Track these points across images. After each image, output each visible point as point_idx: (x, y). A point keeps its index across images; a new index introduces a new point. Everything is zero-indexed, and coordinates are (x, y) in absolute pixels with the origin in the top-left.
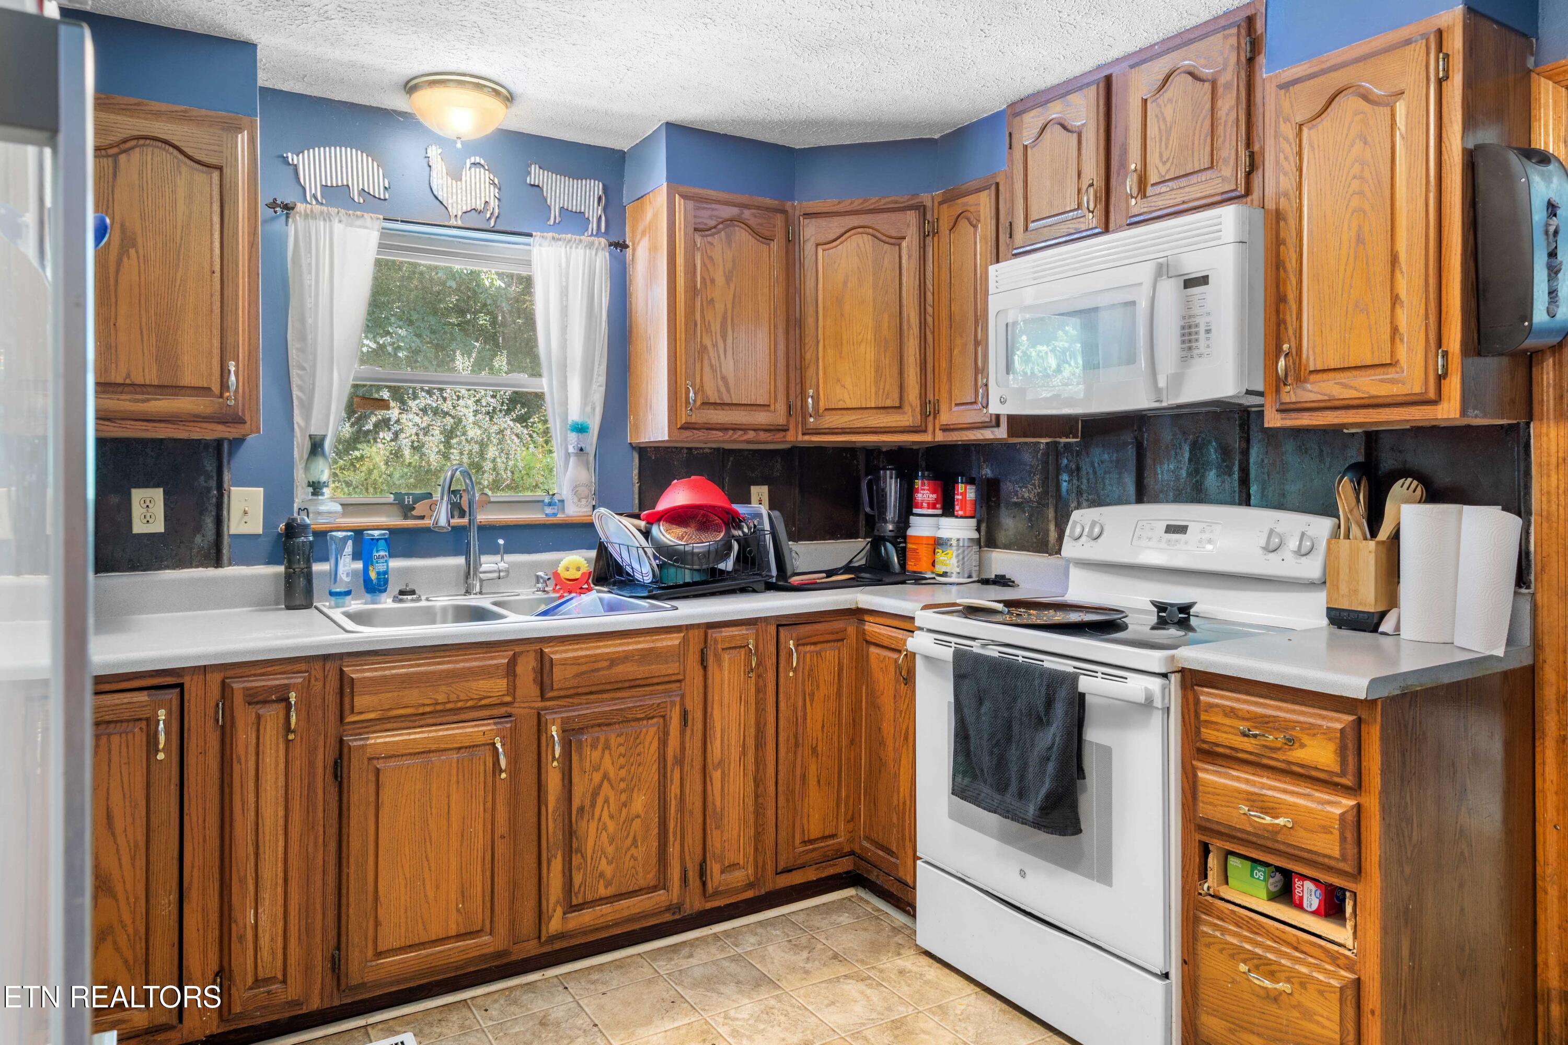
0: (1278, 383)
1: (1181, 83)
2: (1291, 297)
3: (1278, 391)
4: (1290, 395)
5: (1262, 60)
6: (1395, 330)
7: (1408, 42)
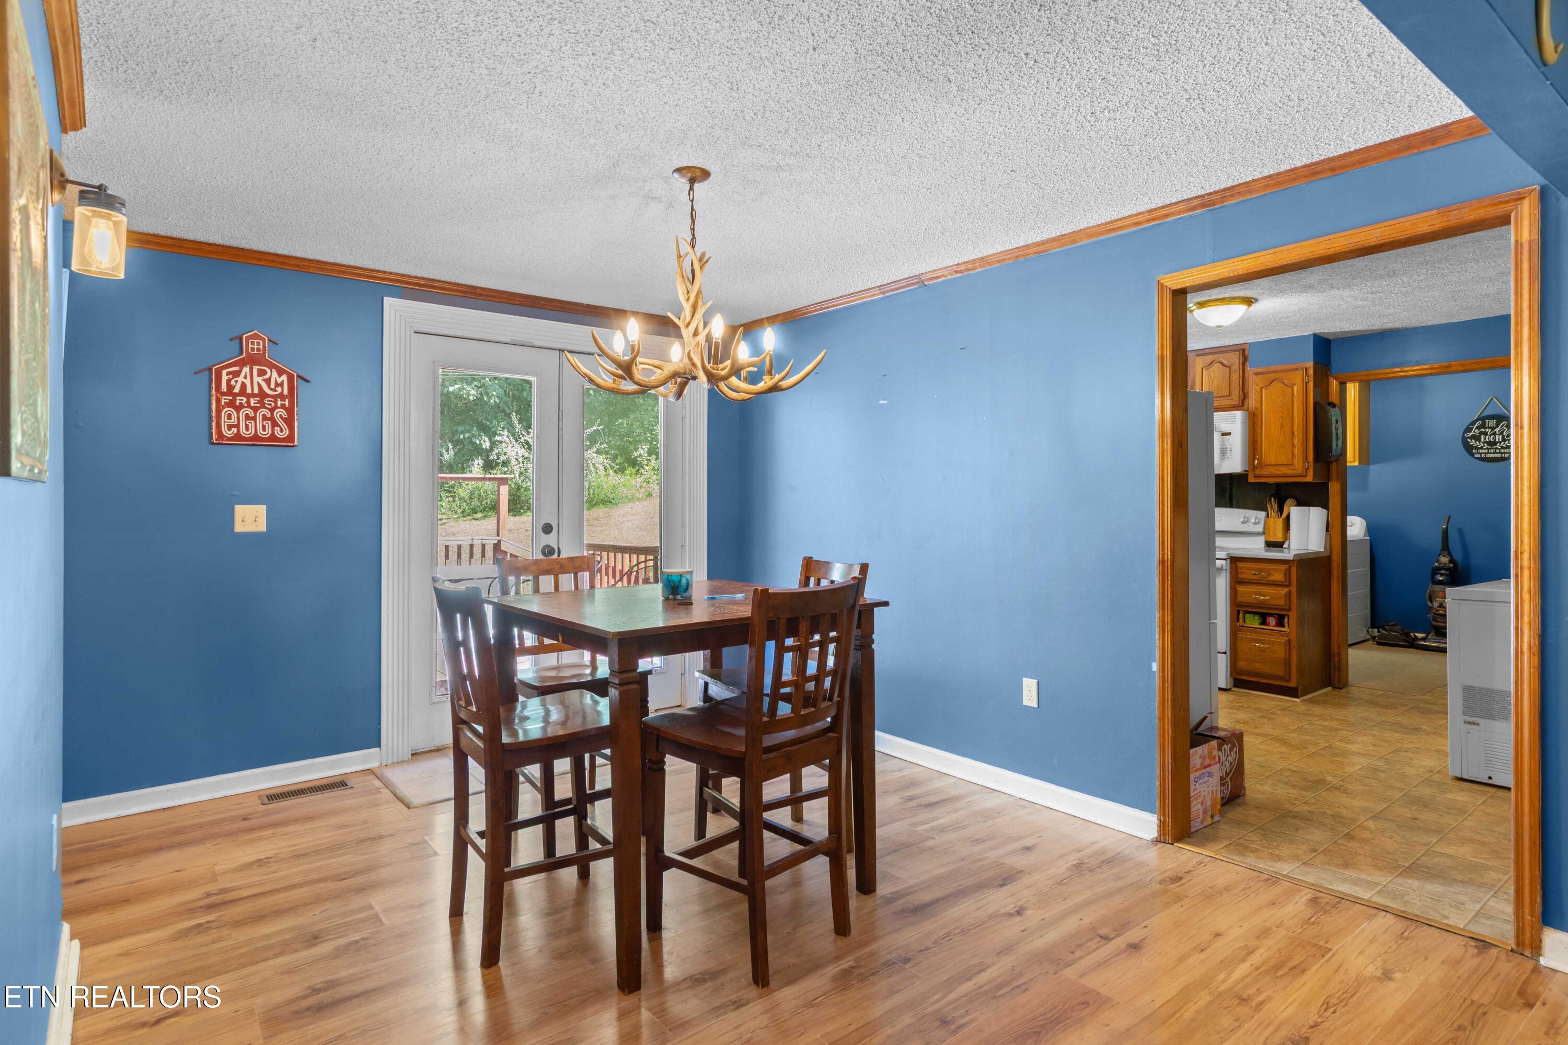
0: (1254, 468)
1: (1217, 366)
2: (1259, 441)
3: (1254, 470)
4: (1258, 472)
5: (1247, 363)
6: (1293, 454)
7: (1297, 369)
